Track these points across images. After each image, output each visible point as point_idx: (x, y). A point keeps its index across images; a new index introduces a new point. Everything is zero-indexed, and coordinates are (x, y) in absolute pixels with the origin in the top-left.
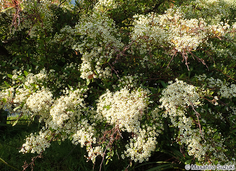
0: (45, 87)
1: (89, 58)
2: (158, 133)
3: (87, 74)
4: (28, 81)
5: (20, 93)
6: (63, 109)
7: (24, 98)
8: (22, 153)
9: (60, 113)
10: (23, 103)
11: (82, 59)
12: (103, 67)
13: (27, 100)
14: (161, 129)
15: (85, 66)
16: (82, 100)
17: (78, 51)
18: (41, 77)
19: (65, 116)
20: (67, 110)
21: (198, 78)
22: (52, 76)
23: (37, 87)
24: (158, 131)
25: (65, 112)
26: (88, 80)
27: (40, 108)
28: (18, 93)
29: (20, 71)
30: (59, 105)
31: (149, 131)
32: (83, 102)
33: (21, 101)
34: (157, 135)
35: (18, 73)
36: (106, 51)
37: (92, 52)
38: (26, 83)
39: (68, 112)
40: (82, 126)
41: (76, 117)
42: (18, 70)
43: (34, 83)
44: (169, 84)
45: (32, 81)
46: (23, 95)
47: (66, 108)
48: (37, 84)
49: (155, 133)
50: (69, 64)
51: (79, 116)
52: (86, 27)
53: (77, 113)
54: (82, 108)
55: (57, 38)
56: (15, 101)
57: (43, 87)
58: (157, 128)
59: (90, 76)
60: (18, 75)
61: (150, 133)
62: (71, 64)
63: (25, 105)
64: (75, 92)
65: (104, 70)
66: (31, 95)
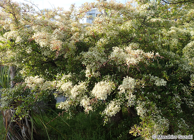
0: (70, 81)
1: (89, 67)
2: (121, 103)
3: (88, 75)
4: (63, 78)
5: (59, 83)
6: (76, 90)
7: (60, 85)
8: (58, 108)
9: (75, 92)
10: (59, 88)
11: (86, 68)
12: (96, 72)
13: (61, 86)
14: (123, 101)
15: (88, 71)
16: (86, 87)
17: (84, 64)
18: (69, 76)
19: (77, 94)
20: (78, 91)
21: (144, 76)
22: (74, 76)
23: (66, 80)
24: (121, 102)
25: (77, 92)
26: (88, 78)
27: (66, 90)
28: (58, 83)
29: (60, 74)
30: (74, 89)
31: (116, 102)
32: (86, 88)
33: (59, 86)
34: (121, 104)
35: (59, 74)
36: (97, 64)
37: (91, 64)
38: (62, 79)
39: (78, 92)
40: (84, 98)
41: (82, 94)
42: (60, 73)
43: (65, 79)
44: (124, 79)
45: (64, 78)
46: (60, 84)
47: (77, 90)
48: (67, 79)
49: (120, 103)
50: (82, 70)
51: (83, 94)
52: (87, 54)
53: (83, 92)
54: (85, 90)
55: (78, 58)
56: (57, 87)
57: (69, 81)
58: (121, 101)
59: (90, 76)
60: (59, 75)
61: (117, 103)
62: (83, 70)
63: (60, 88)
64: (83, 83)
65: (96, 73)
66: (63, 84)
